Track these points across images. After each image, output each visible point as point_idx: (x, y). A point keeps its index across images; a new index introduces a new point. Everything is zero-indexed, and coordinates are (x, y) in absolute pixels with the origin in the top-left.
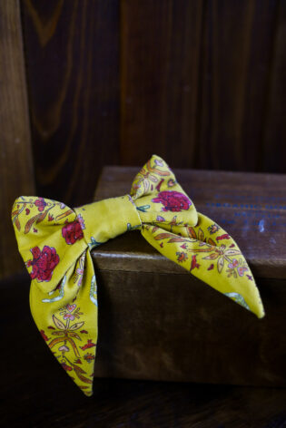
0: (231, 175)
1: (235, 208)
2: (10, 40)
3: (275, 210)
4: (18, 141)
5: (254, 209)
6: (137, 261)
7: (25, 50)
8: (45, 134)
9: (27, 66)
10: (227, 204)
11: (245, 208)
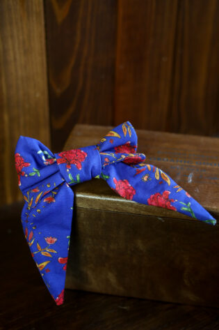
0: (173, 136)
1: (172, 163)
2: (34, 19)
3: (203, 166)
4: (38, 95)
5: (186, 164)
6: (88, 200)
7: (46, 26)
8: (58, 91)
9: (47, 38)
10: (165, 159)
11: (179, 163)
